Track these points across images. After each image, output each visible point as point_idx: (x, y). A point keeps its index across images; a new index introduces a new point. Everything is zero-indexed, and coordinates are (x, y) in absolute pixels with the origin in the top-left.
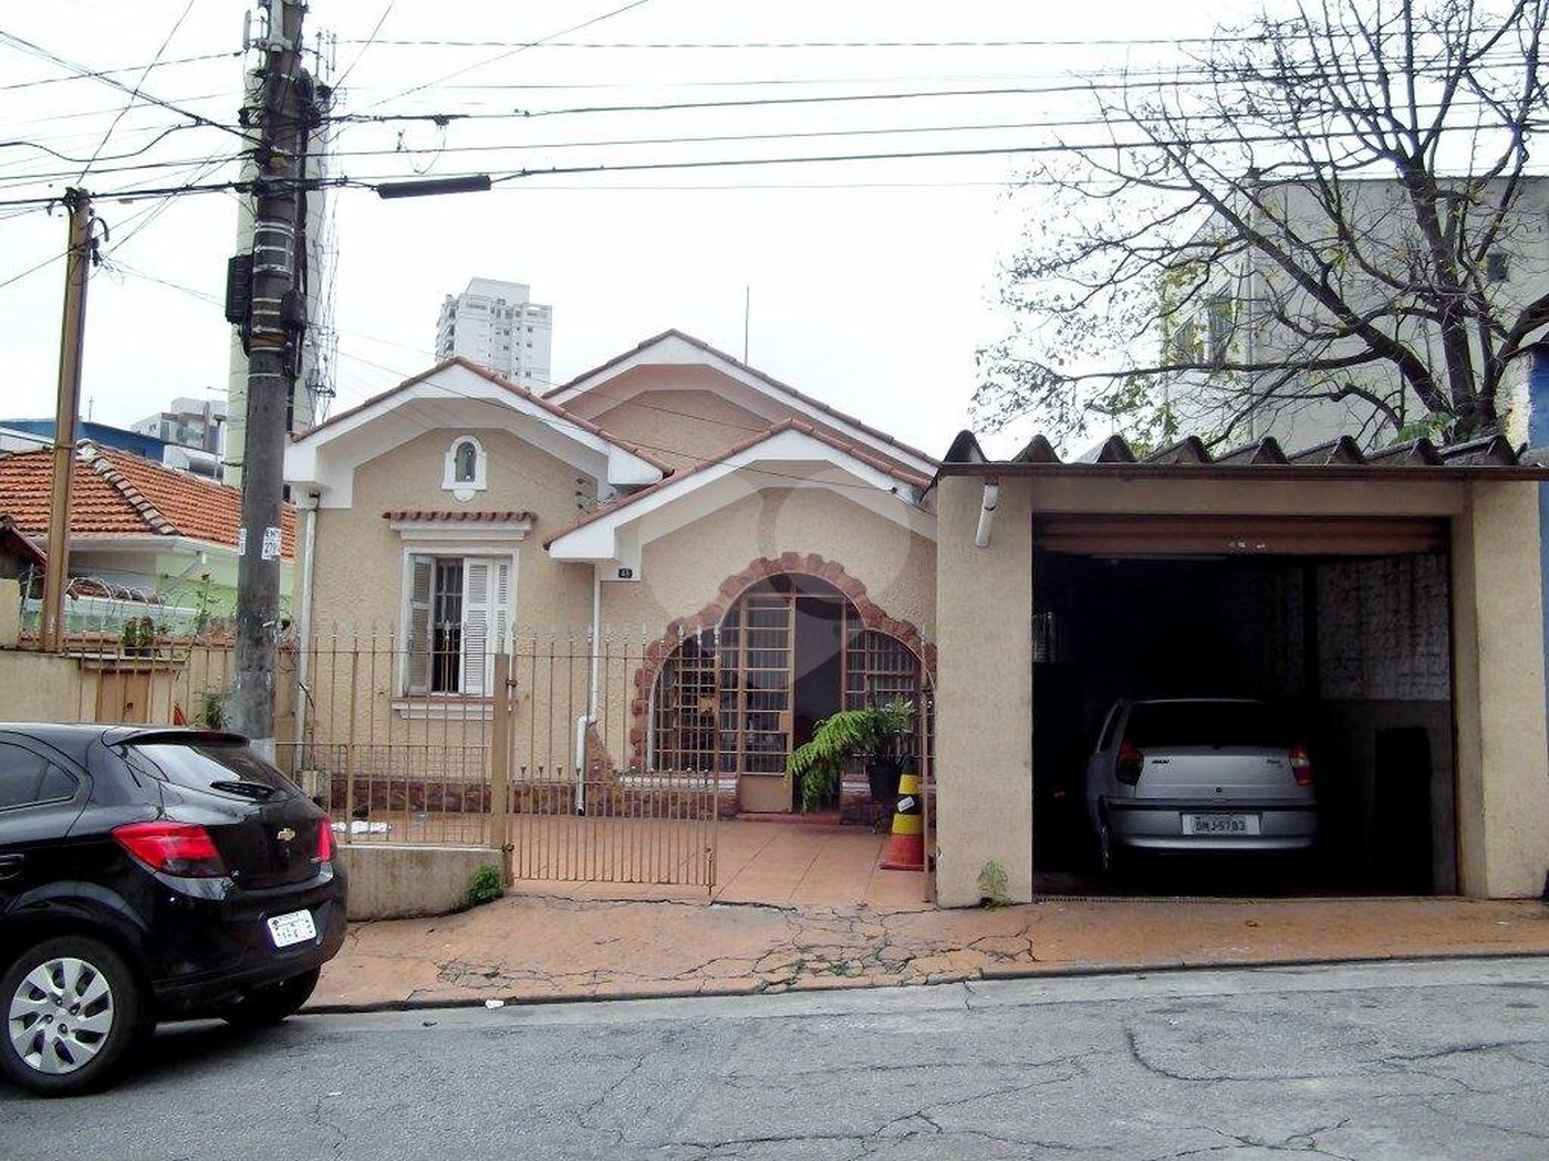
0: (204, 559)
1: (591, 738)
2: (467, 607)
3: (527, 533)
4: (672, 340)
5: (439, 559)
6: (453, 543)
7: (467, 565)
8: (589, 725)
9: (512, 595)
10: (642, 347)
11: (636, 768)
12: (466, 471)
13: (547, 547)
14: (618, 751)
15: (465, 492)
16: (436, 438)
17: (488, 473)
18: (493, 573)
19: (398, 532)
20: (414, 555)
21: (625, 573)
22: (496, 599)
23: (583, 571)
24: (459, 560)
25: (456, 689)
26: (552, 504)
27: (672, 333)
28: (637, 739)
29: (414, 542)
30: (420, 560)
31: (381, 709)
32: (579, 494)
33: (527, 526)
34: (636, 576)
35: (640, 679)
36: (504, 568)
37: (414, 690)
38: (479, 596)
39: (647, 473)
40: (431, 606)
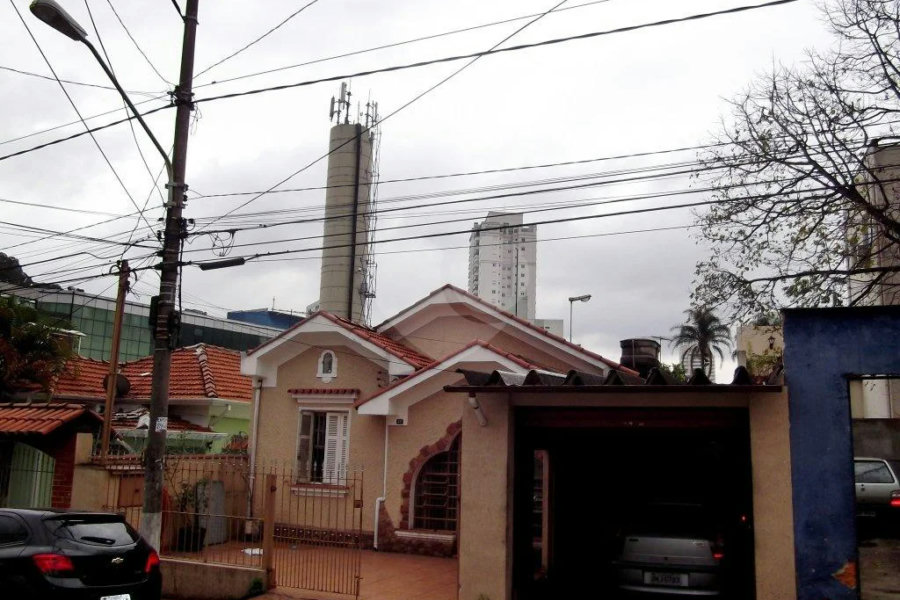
0: (230, 408)
1: (382, 510)
2: (328, 438)
3: (355, 400)
4: (448, 291)
5: (316, 414)
6: (322, 405)
7: (328, 416)
8: (382, 503)
9: (348, 433)
10: (433, 294)
11: (403, 526)
12: (328, 368)
13: (357, 408)
14: (395, 518)
15: (327, 378)
16: (315, 350)
17: (338, 369)
18: (340, 420)
19: (296, 399)
20: (303, 411)
21: (400, 421)
22: (342, 434)
23: (380, 420)
24: (325, 413)
25: (320, 480)
26: (367, 386)
27: (448, 287)
28: (404, 511)
29: (303, 404)
30: (305, 413)
31: (287, 489)
32: (378, 379)
33: (354, 396)
34: (405, 423)
35: (407, 478)
36: (346, 418)
37: (302, 480)
38: (334, 433)
39: (408, 369)
40: (311, 437)
